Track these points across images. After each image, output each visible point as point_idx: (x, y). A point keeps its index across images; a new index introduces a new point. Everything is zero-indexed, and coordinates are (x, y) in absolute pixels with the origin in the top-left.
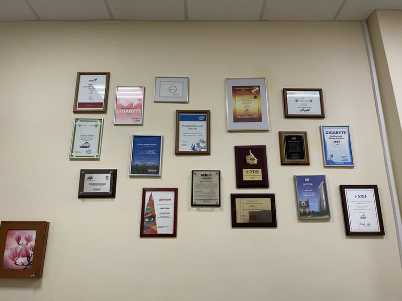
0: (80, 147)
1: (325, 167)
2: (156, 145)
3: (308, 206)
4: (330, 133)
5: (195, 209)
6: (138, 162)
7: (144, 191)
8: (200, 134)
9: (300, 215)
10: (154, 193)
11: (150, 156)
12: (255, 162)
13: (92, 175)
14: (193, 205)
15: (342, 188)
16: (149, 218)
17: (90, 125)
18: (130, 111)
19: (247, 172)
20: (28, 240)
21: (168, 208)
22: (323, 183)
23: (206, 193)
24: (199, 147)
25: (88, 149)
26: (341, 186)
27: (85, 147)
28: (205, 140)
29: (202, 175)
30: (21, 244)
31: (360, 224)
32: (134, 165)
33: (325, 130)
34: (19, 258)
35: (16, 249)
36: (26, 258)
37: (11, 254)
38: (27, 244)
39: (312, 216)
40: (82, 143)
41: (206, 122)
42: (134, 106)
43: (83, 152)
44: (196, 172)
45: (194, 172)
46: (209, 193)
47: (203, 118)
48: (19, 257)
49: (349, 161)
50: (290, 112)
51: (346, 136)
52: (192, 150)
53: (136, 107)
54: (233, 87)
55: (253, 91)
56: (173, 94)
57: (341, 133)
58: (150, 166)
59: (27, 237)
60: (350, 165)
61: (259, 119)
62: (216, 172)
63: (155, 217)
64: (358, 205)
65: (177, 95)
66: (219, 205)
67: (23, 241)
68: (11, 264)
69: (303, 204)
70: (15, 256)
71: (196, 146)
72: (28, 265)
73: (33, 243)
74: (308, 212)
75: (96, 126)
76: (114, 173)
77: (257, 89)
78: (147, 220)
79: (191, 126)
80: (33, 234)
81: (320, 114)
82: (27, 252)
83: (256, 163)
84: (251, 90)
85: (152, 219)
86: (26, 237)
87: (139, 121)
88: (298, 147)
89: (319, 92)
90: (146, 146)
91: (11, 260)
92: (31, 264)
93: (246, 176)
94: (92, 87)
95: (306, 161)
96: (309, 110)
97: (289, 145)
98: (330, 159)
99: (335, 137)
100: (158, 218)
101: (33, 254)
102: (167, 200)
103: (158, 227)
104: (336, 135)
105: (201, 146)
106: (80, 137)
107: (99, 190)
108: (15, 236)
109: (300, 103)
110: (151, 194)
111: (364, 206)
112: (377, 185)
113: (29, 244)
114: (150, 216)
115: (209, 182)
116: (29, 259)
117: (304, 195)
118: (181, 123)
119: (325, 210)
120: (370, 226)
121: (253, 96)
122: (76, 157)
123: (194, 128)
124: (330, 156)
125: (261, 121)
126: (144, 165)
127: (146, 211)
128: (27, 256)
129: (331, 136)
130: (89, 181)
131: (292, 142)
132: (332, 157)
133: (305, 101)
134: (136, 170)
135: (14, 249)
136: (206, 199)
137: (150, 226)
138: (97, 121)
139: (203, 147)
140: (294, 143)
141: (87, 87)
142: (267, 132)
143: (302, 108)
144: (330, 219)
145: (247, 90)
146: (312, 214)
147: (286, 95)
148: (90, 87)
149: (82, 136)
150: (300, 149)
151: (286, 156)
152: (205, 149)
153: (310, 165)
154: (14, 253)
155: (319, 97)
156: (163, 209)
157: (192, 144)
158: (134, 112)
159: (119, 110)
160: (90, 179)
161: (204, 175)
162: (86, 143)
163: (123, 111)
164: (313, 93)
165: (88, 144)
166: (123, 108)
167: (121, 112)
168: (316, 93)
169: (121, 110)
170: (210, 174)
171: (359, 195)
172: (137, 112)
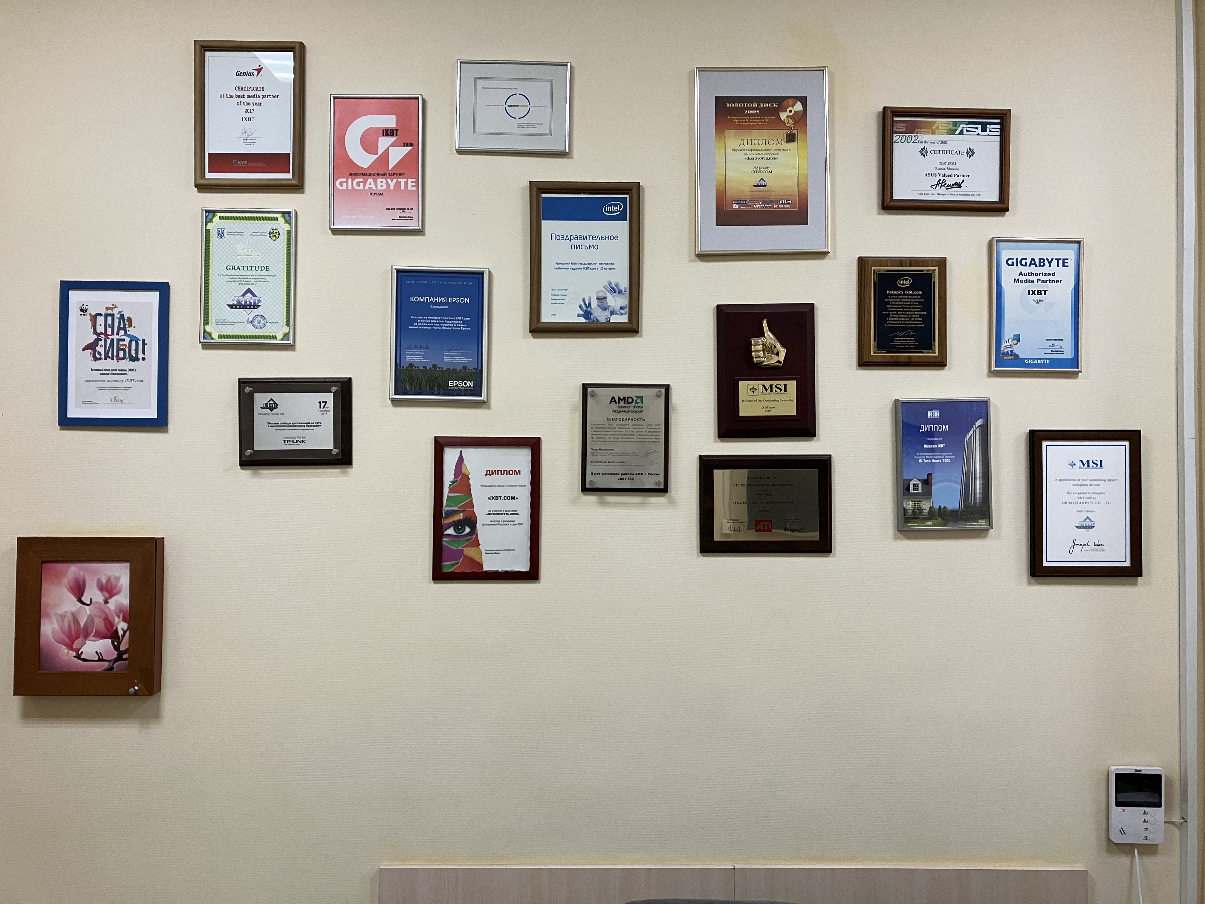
0: (231, 306)
1: (992, 373)
2: (468, 300)
3: (928, 494)
4: (1020, 262)
5: (592, 499)
6: (415, 357)
7: (440, 445)
9: (902, 520)
10: (471, 454)
11: (451, 338)
12: (780, 358)
13: (277, 397)
14: (585, 489)
15: (1036, 440)
16: (458, 526)
17: (255, 234)
18: (381, 184)
19: (753, 390)
20: (108, 590)
21: (514, 498)
22: (979, 423)
23: (624, 454)
24: (606, 309)
25: (255, 312)
26: (1033, 434)
27: (245, 307)
28: (624, 284)
29: (613, 400)
30: (87, 601)
31: (1075, 544)
32: (405, 364)
33: (1005, 255)
34: (88, 642)
35: (73, 614)
36: (110, 640)
37: (62, 630)
38: (106, 602)
39: (939, 521)
40: (235, 293)
41: (626, 224)
42: (389, 166)
43: (241, 323)
44: (596, 389)
45: (589, 389)
46: (633, 454)
47: (617, 209)
48: (86, 636)
49: (1068, 354)
50: (900, 193)
51: (1067, 275)
52: (582, 320)
53: (398, 173)
54: (721, 102)
55: (783, 116)
56: (521, 126)
57: (1055, 262)
58: (455, 370)
59: (104, 581)
60: (1067, 368)
61: (797, 214)
62: (655, 390)
63: (475, 523)
64: (1076, 489)
65: (532, 125)
66: (664, 490)
67: (93, 594)
68: (65, 658)
69: (916, 486)
70: (76, 635)
71: (594, 304)
72: (116, 660)
73: (122, 599)
74: (926, 511)
75: (274, 234)
76: (343, 391)
77: (799, 107)
78: (451, 531)
79: (580, 238)
80: (121, 573)
81: (996, 199)
82: (109, 623)
83: (780, 361)
84: (775, 112)
85: (468, 530)
86: (99, 582)
87: (411, 218)
88: (917, 311)
89: (998, 121)
90: (436, 303)
91: (64, 647)
92: (124, 657)
93: (747, 401)
94: (248, 97)
95: (937, 354)
96: (960, 187)
97: (888, 303)
98: (1009, 350)
99: (1035, 278)
100: (483, 525)
101: (128, 628)
102: (508, 472)
103: (483, 552)
104: (1039, 270)
105: (609, 304)
106: (228, 272)
107: (303, 441)
108: (65, 581)
109: (932, 161)
110: (459, 455)
111: (1093, 493)
112: (1139, 431)
113: (109, 601)
114: (460, 521)
115: (635, 420)
116: (116, 643)
117: (920, 461)
118: (548, 227)
119: (978, 504)
120: (1103, 550)
121: (782, 134)
122: (220, 337)
123: (587, 243)
124: (1012, 338)
125: (804, 222)
126: (435, 366)
127: (446, 506)
128: (110, 634)
129: (1021, 274)
130: (268, 414)
131: (897, 293)
132: (1015, 342)
133: (950, 152)
134: (411, 380)
135: (69, 617)
136: (626, 474)
137: (459, 548)
138: (277, 219)
139: (617, 308)
140: (904, 295)
141: (232, 96)
142: (823, 259)
143: (938, 178)
144: (988, 530)
145: (765, 112)
146: (940, 515)
147: (893, 132)
148: (242, 97)
149: (233, 268)
150: (921, 316)
151: (875, 339)
152: (622, 314)
153: (946, 366)
154: (70, 627)
155: (995, 140)
156: (497, 498)
157: (584, 300)
158: (392, 188)
159: (345, 180)
160: (272, 409)
161: (619, 398)
162: (249, 295)
163: (358, 184)
164: (980, 126)
165: (254, 295)
166: (356, 173)
167: (350, 187)
168: (988, 126)
169: (350, 180)
170: (638, 397)
171: (1081, 461)
172: (402, 188)
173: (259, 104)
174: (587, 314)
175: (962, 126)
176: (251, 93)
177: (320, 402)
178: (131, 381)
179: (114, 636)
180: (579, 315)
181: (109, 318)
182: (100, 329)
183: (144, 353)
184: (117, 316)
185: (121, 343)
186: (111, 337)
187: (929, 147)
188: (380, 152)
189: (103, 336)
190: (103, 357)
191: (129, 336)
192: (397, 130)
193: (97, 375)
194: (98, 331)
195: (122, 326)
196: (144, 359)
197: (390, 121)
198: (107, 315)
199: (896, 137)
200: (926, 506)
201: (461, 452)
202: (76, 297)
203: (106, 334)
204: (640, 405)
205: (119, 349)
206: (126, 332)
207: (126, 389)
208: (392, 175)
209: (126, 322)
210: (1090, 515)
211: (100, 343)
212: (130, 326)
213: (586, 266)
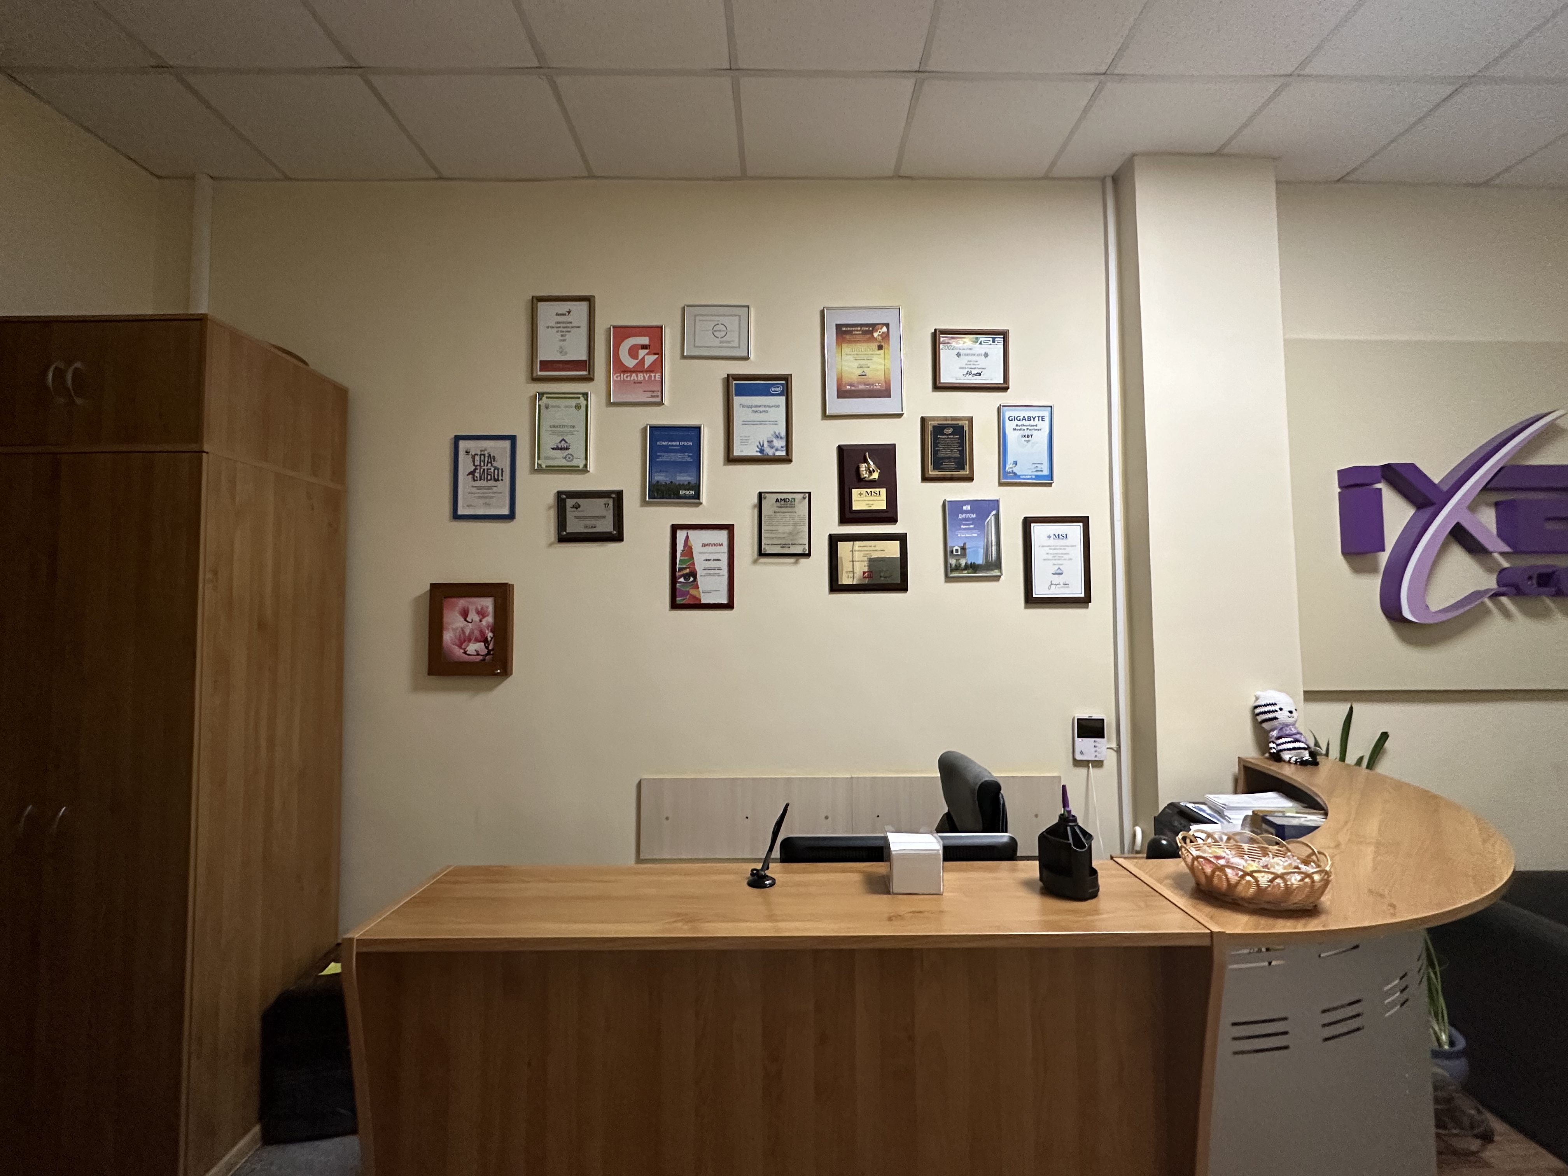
0: (553, 449)
1: (1001, 484)
2: (691, 443)
3: (964, 554)
4: (1016, 419)
5: (764, 560)
6: (660, 478)
7: (675, 528)
8: (775, 423)
9: (949, 571)
10: (692, 534)
11: (682, 466)
12: (875, 476)
13: (580, 501)
14: (761, 555)
15: (1028, 523)
16: (686, 577)
17: (566, 407)
18: (641, 377)
19: (861, 494)
20: (482, 614)
21: (719, 560)
22: (994, 512)
23: (784, 533)
24: (772, 448)
25: (567, 452)
26: (1025, 518)
27: (561, 449)
28: (783, 434)
29: (777, 500)
30: (470, 621)
31: (1051, 584)
32: (654, 482)
33: (1007, 414)
34: (471, 644)
35: (462, 628)
36: (483, 643)
37: (456, 636)
39: (970, 570)
40: (555, 441)
41: (783, 398)
42: (646, 366)
43: (559, 458)
44: (767, 495)
45: (763, 494)
46: (790, 533)
47: (780, 389)
48: (470, 640)
49: (1046, 472)
50: (945, 378)
51: (1045, 426)
52: (759, 454)
53: (650, 370)
54: (839, 327)
56: (721, 342)
57: (1037, 418)
58: (683, 485)
59: (479, 609)
60: (1045, 481)
61: (885, 393)
62: (802, 495)
63: (696, 574)
64: (1052, 551)
65: (729, 342)
66: (808, 555)
67: (473, 616)
68: (458, 653)
69: (957, 551)
70: (464, 640)
71: (766, 444)
72: (487, 655)
73: (489, 619)
74: (963, 565)
75: (578, 407)
76: (617, 497)
77: (885, 329)
78: (682, 580)
79: (756, 406)
80: (488, 603)
81: (1002, 382)
82: (482, 633)
83: (877, 477)
84: (871, 333)
85: (692, 579)
86: (476, 609)
87: (658, 396)
88: (955, 447)
89: (1002, 336)
90: (672, 446)
91: (456, 647)
92: (491, 653)
93: (857, 501)
94: (563, 327)
95: (968, 473)
96: (980, 374)
97: (939, 443)
98: (1011, 470)
99: (1025, 428)
100: (701, 576)
101: (494, 636)
102: (715, 545)
103: (701, 592)
104: (1028, 423)
105: (775, 445)
106: (551, 429)
107: (595, 527)
108: (457, 608)
109: (964, 360)
110: (686, 535)
111: (1062, 554)
112: (1088, 517)
113: (483, 620)
114: (687, 574)
115: (792, 512)
116: (487, 645)
117: (959, 535)
118: (737, 401)
119: (993, 561)
120: (1068, 587)
121: (875, 345)
122: (546, 466)
123: (761, 409)
124: (1012, 462)
125: (889, 396)
126: (671, 482)
127: (679, 564)
128: (482, 639)
129: (1017, 425)
130: (574, 511)
131: (944, 437)
132: (1014, 465)
133: (974, 355)
134: (658, 490)
135: (460, 629)
136: (785, 544)
137: (687, 589)
138: (579, 398)
139: (779, 448)
140: (948, 438)
141: (553, 328)
142: (900, 418)
143: (967, 370)
144: (1000, 577)
145: (865, 333)
146: (971, 567)
147: (940, 344)
148: (559, 327)
149: (554, 427)
150: (958, 450)
151: (931, 464)
152: (782, 451)
153: (973, 480)
154: (460, 635)
155: (1001, 347)
156: (709, 560)
157: (760, 443)
158: (647, 379)
159: (619, 374)
160: (577, 508)
161: (781, 499)
162: (563, 442)
163: (627, 377)
164: (991, 339)
165: (567, 442)
166: (625, 370)
167: (622, 379)
168: (996, 339)
169: (622, 375)
170: (792, 499)
171: (1055, 535)
172: (653, 379)
173: (569, 332)
174: (762, 451)
175: (981, 339)
176: (564, 325)
177: (605, 504)
178: (494, 493)
179: (485, 641)
180: (757, 451)
181: (482, 457)
182: (477, 463)
183: (502, 476)
184: (487, 455)
185: (489, 471)
186: (483, 468)
187: (962, 352)
188: (640, 358)
189: (478, 467)
190: (479, 479)
191: (494, 467)
192: (649, 346)
193: (474, 490)
194: (476, 464)
195: (489, 461)
196: (502, 480)
197: (645, 340)
198: (481, 455)
199: (942, 346)
200: (963, 562)
201: (687, 533)
202: (462, 444)
203: (480, 465)
204: (793, 503)
205: (488, 474)
206: (492, 465)
207: (492, 497)
208: (647, 371)
209: (492, 458)
210: (1061, 567)
211: (478, 471)
212: (494, 460)
213: (762, 423)
